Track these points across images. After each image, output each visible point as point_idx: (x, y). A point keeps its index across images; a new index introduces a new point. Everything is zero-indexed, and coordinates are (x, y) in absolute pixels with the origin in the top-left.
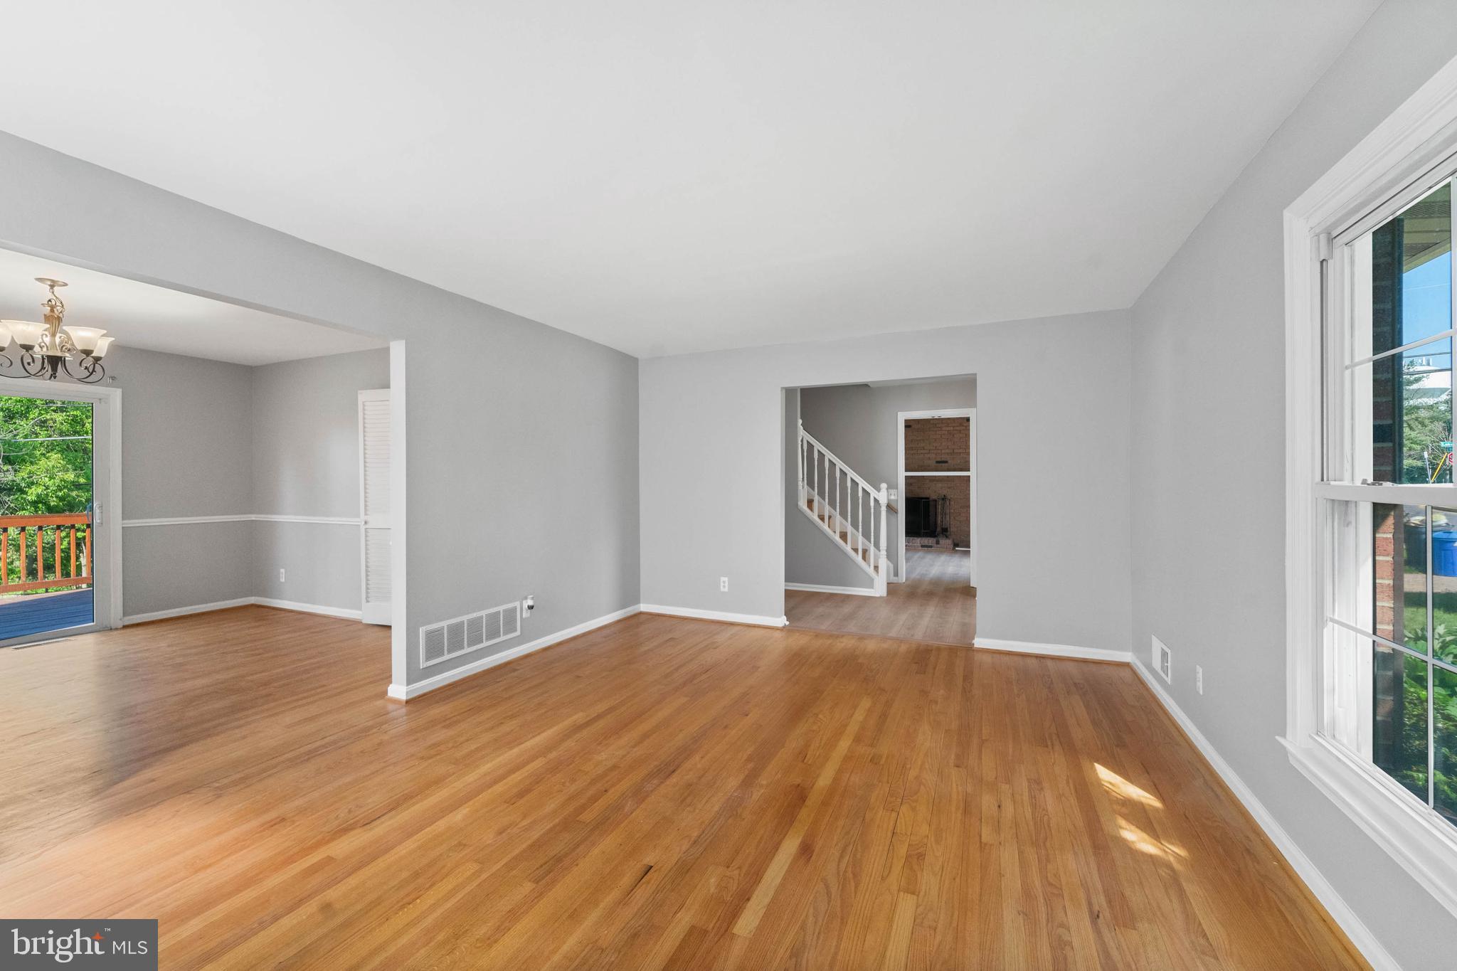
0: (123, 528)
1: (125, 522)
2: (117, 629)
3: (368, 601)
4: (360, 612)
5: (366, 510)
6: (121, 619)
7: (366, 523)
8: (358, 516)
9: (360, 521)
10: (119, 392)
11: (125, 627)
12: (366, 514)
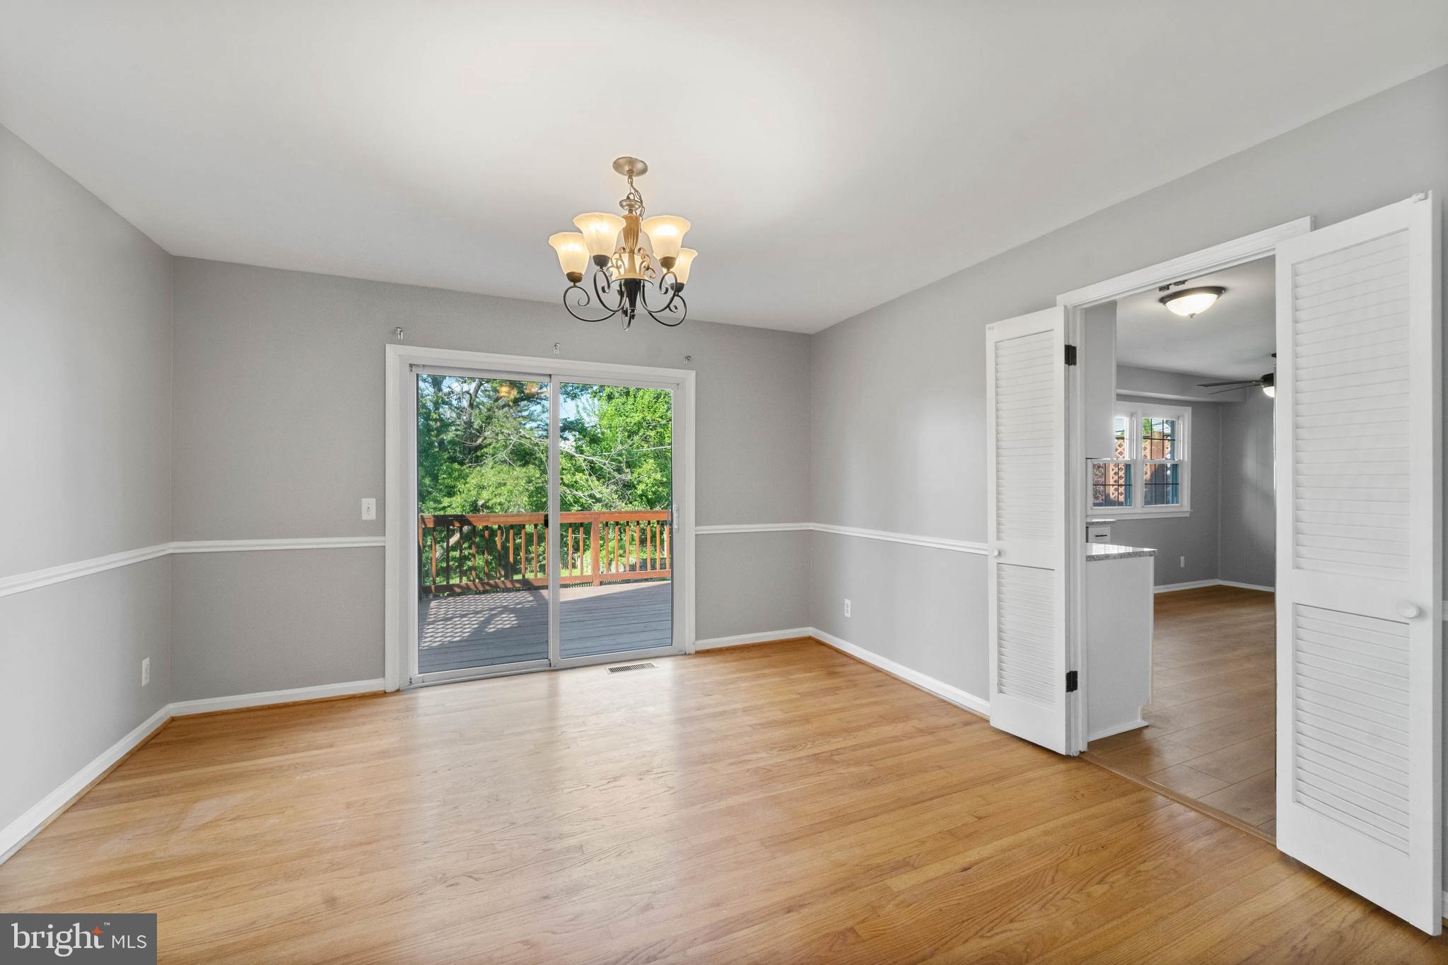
0: (696, 535)
1: (698, 528)
2: (689, 654)
3: (1001, 691)
4: (987, 704)
5: (999, 531)
6: (693, 644)
7: (1000, 554)
8: (984, 539)
9: (988, 548)
10: (693, 373)
11: (700, 653)
12: (999, 538)
